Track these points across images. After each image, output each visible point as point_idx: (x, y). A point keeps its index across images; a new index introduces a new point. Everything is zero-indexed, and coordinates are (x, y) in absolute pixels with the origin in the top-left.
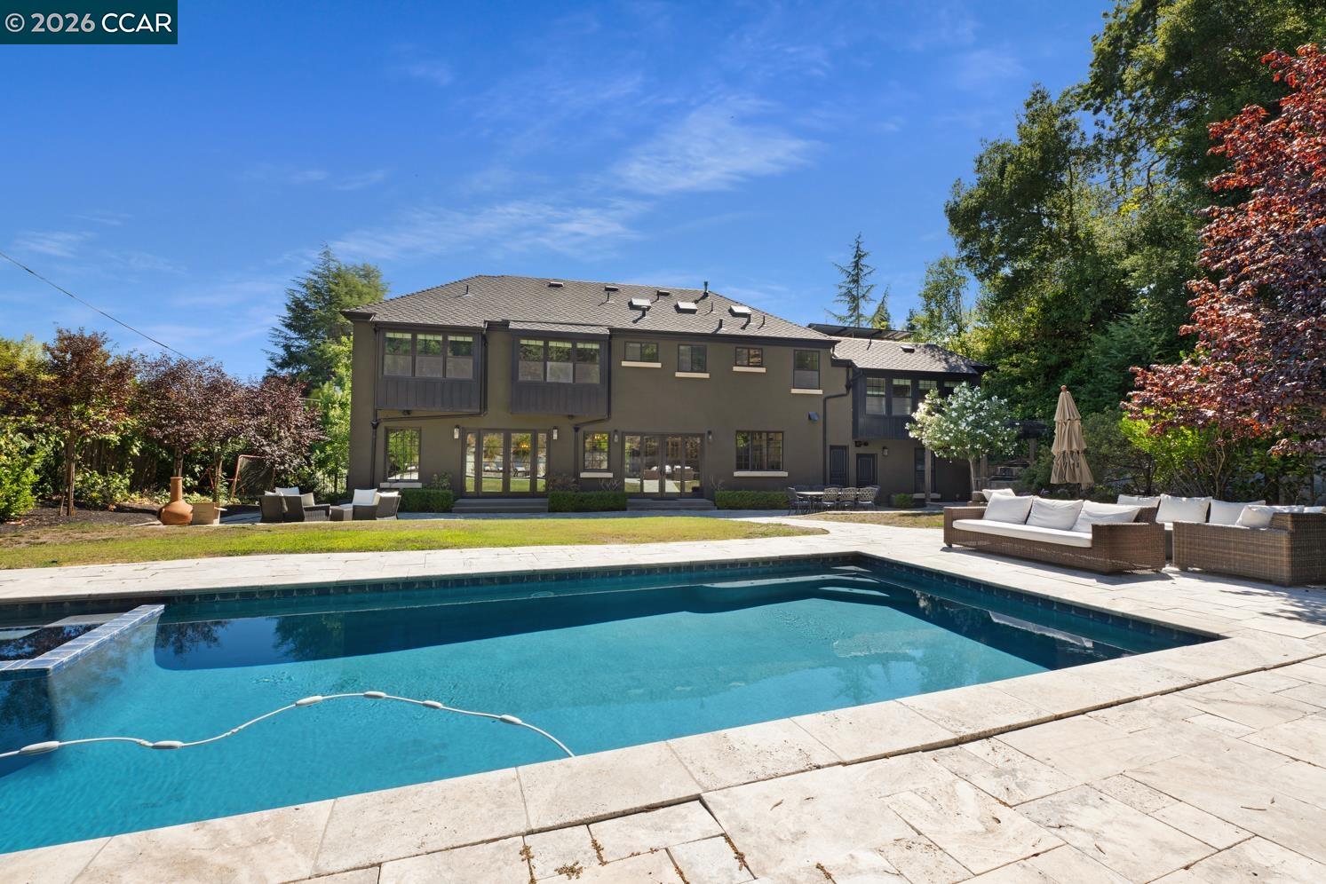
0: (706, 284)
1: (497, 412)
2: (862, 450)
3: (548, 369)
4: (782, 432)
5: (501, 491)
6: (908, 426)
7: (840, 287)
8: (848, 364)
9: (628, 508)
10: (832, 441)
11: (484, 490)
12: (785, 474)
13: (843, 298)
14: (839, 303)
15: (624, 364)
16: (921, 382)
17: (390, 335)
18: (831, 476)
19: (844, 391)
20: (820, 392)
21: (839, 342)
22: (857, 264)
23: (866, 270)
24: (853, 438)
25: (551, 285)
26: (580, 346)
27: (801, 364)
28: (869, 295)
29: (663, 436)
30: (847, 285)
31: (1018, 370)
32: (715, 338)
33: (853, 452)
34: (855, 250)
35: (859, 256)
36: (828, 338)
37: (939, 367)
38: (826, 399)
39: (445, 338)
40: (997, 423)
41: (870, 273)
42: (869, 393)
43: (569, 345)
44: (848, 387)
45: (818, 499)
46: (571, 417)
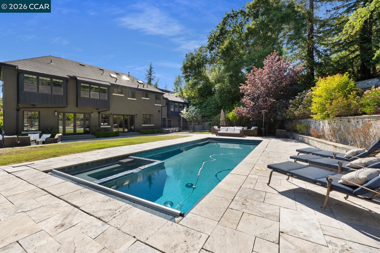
0: (129, 73)
1: (71, 106)
2: (169, 119)
3: (91, 94)
4: (153, 115)
5: (73, 133)
6: (180, 114)
7: (146, 75)
8: (167, 99)
9: (120, 135)
10: (163, 117)
11: (66, 133)
12: (153, 125)
13: (147, 78)
14: (146, 80)
15: (113, 94)
16: (180, 104)
17: (26, 75)
18: (163, 125)
19: (165, 105)
20: (161, 105)
21: (165, 93)
22: (150, 70)
23: (153, 72)
24: (167, 116)
25: (81, 65)
26: (101, 87)
27: (157, 98)
28: (154, 79)
29: (124, 115)
30: (148, 75)
31: (195, 103)
32: (138, 89)
33: (167, 119)
34: (150, 66)
35: (151, 68)
36: (162, 92)
37: (183, 101)
38: (162, 107)
39: (51, 80)
40: (198, 114)
41: (154, 73)
42: (171, 106)
43: (97, 87)
44: (166, 104)
45: (169, 130)
46: (97, 109)
